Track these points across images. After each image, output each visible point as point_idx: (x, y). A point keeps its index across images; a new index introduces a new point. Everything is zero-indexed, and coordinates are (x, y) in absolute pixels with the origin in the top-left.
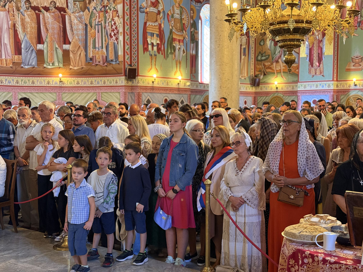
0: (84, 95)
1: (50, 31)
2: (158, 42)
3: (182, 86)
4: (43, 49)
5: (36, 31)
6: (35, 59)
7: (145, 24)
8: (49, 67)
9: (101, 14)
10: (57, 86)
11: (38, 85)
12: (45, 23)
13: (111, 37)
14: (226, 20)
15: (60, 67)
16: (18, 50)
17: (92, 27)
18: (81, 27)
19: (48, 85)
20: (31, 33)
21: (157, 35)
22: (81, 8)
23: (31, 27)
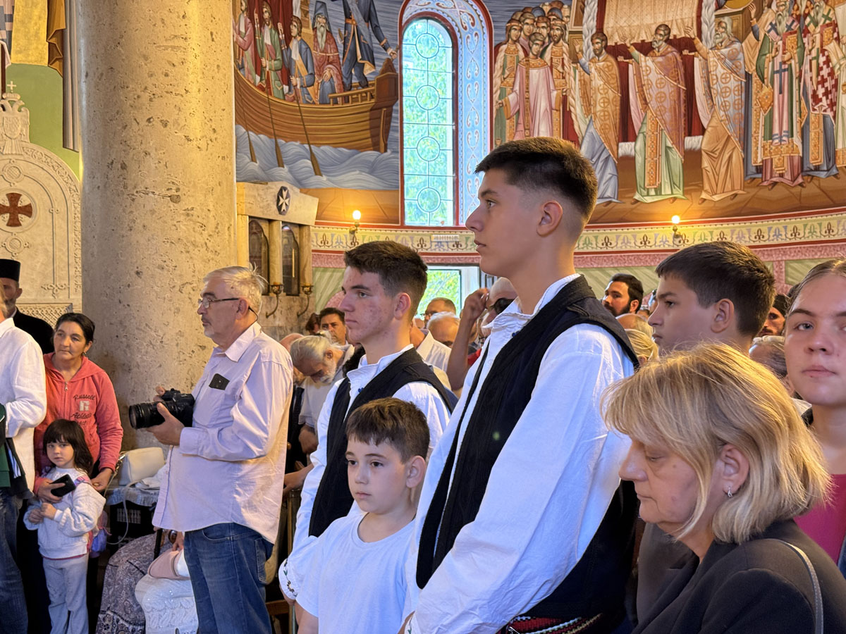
4: (633, 153)
5: (618, 108)
6: (614, 182)
8: (648, 200)
9: (791, 39)
10: (667, 247)
11: (619, 249)
12: (641, 86)
13: (817, 100)
17: (763, 80)
18: (734, 83)
19: (643, 248)
20: (605, 115)
22: (735, 33)
23: (606, 100)
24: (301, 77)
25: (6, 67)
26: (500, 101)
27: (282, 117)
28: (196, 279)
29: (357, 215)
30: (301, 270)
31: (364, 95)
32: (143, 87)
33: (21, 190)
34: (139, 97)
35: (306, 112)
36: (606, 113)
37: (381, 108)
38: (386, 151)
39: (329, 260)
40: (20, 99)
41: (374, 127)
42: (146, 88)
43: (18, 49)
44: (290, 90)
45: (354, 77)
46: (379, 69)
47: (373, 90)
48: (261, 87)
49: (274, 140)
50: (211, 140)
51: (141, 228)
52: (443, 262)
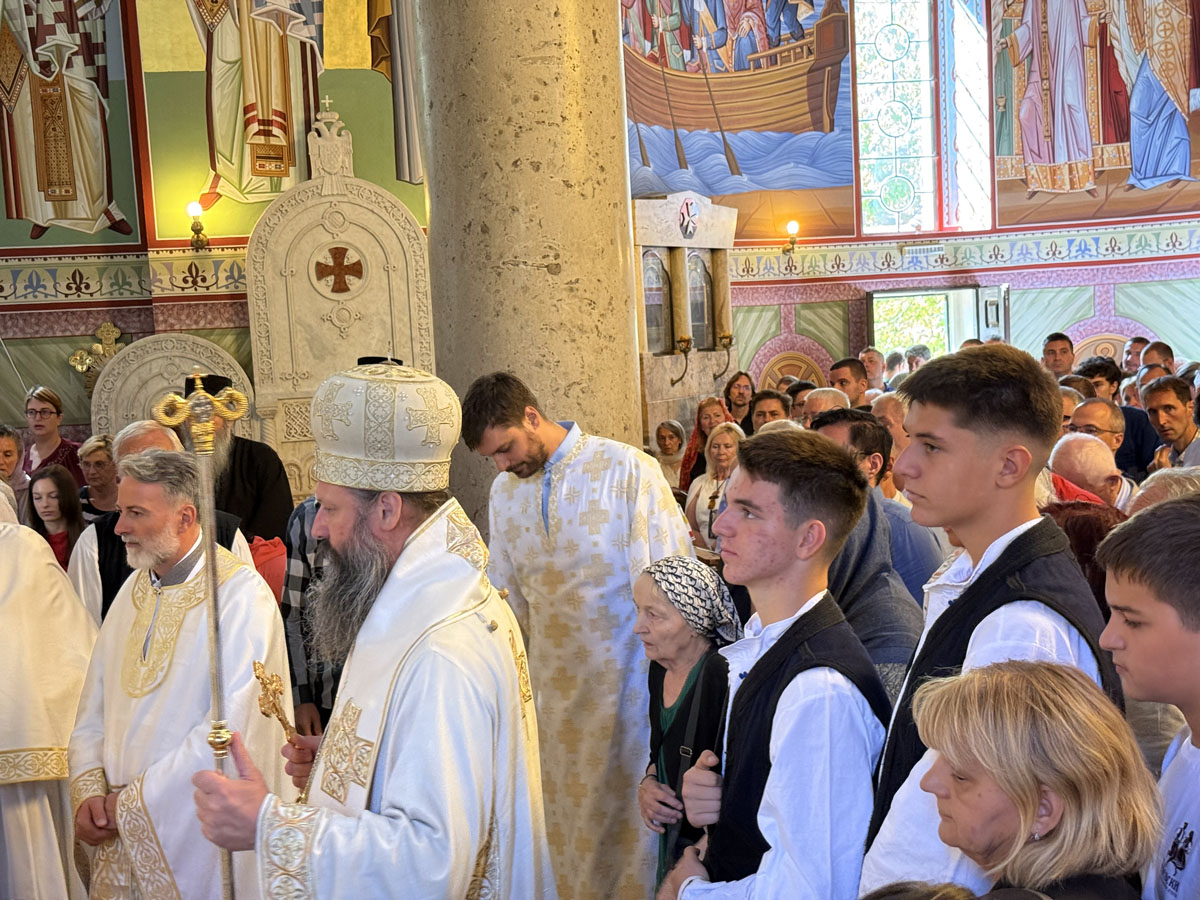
5: (1188, 36)
6: (1183, 149)
11: (1194, 252)
16: (1116, 121)
20: (1166, 50)
23: (1168, 26)
24: (707, 35)
25: (319, 75)
26: (1002, 40)
27: (683, 96)
28: (585, 377)
29: (793, 228)
30: (717, 313)
31: (799, 50)
32: (506, 118)
33: (348, 243)
34: (501, 132)
35: (716, 84)
36: (1169, 46)
37: (824, 68)
38: (832, 130)
39: (756, 295)
40: (338, 120)
41: (814, 97)
42: (510, 119)
43: (332, 49)
44: (692, 56)
45: (783, 26)
46: (820, 10)
47: (812, 43)
48: (653, 58)
49: (673, 131)
50: (598, 183)
51: (510, 310)
52: (921, 285)
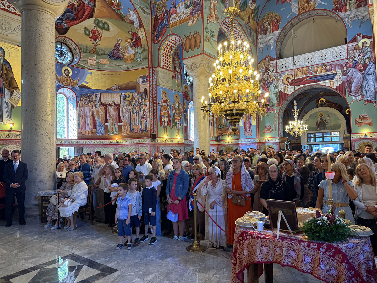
0: (129, 148)
1: (112, 116)
2: (168, 120)
3: (180, 142)
5: (104, 116)
7: (161, 111)
8: (111, 134)
9: (138, 107)
10: (115, 144)
11: (105, 144)
12: (109, 112)
13: (143, 118)
14: (202, 110)
15: (117, 134)
16: (95, 126)
17: (133, 114)
18: (128, 113)
19: (110, 144)
21: (167, 117)
22: (128, 104)
23: (102, 114)
26: (79, 113)
32: (41, 114)
36: (102, 117)
52: (66, 146)
